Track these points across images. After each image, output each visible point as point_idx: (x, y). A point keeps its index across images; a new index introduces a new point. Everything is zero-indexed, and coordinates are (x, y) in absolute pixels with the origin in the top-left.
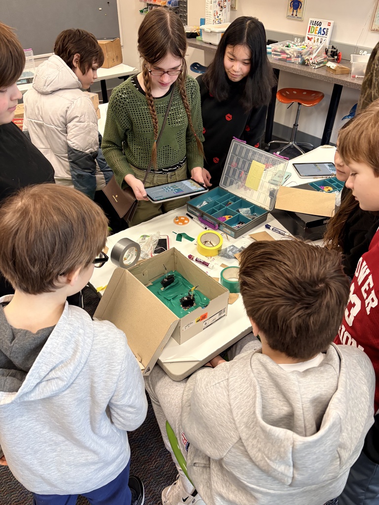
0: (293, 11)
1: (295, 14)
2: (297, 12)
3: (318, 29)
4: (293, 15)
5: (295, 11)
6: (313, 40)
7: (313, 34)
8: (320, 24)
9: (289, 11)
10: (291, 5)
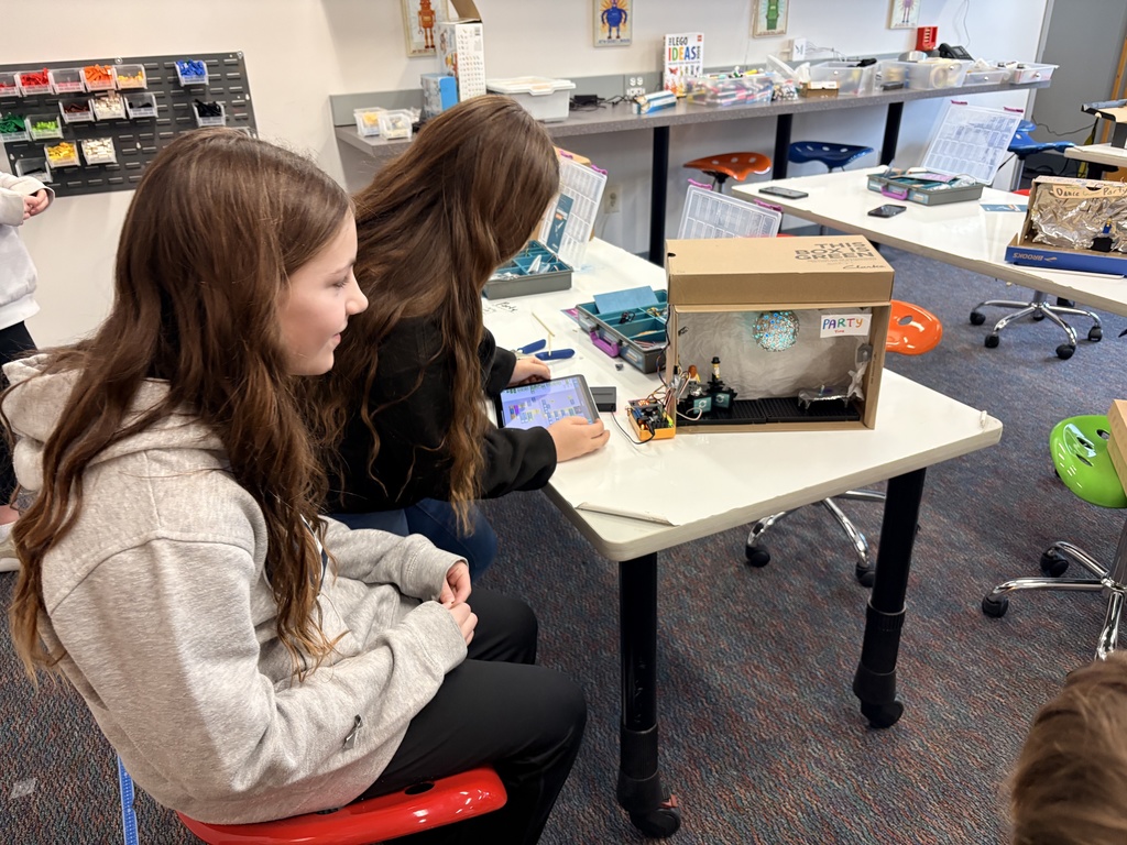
3: (684, 51)
4: (610, 37)
5: (614, 29)
6: (678, 73)
7: (678, 60)
8: (684, 41)
10: (603, 20)
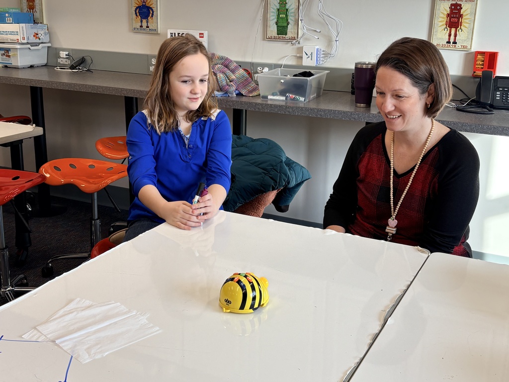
0: (142, 22)
1: (144, 24)
2: (147, 22)
4: (142, 27)
9: (134, 22)
10: (136, 14)
